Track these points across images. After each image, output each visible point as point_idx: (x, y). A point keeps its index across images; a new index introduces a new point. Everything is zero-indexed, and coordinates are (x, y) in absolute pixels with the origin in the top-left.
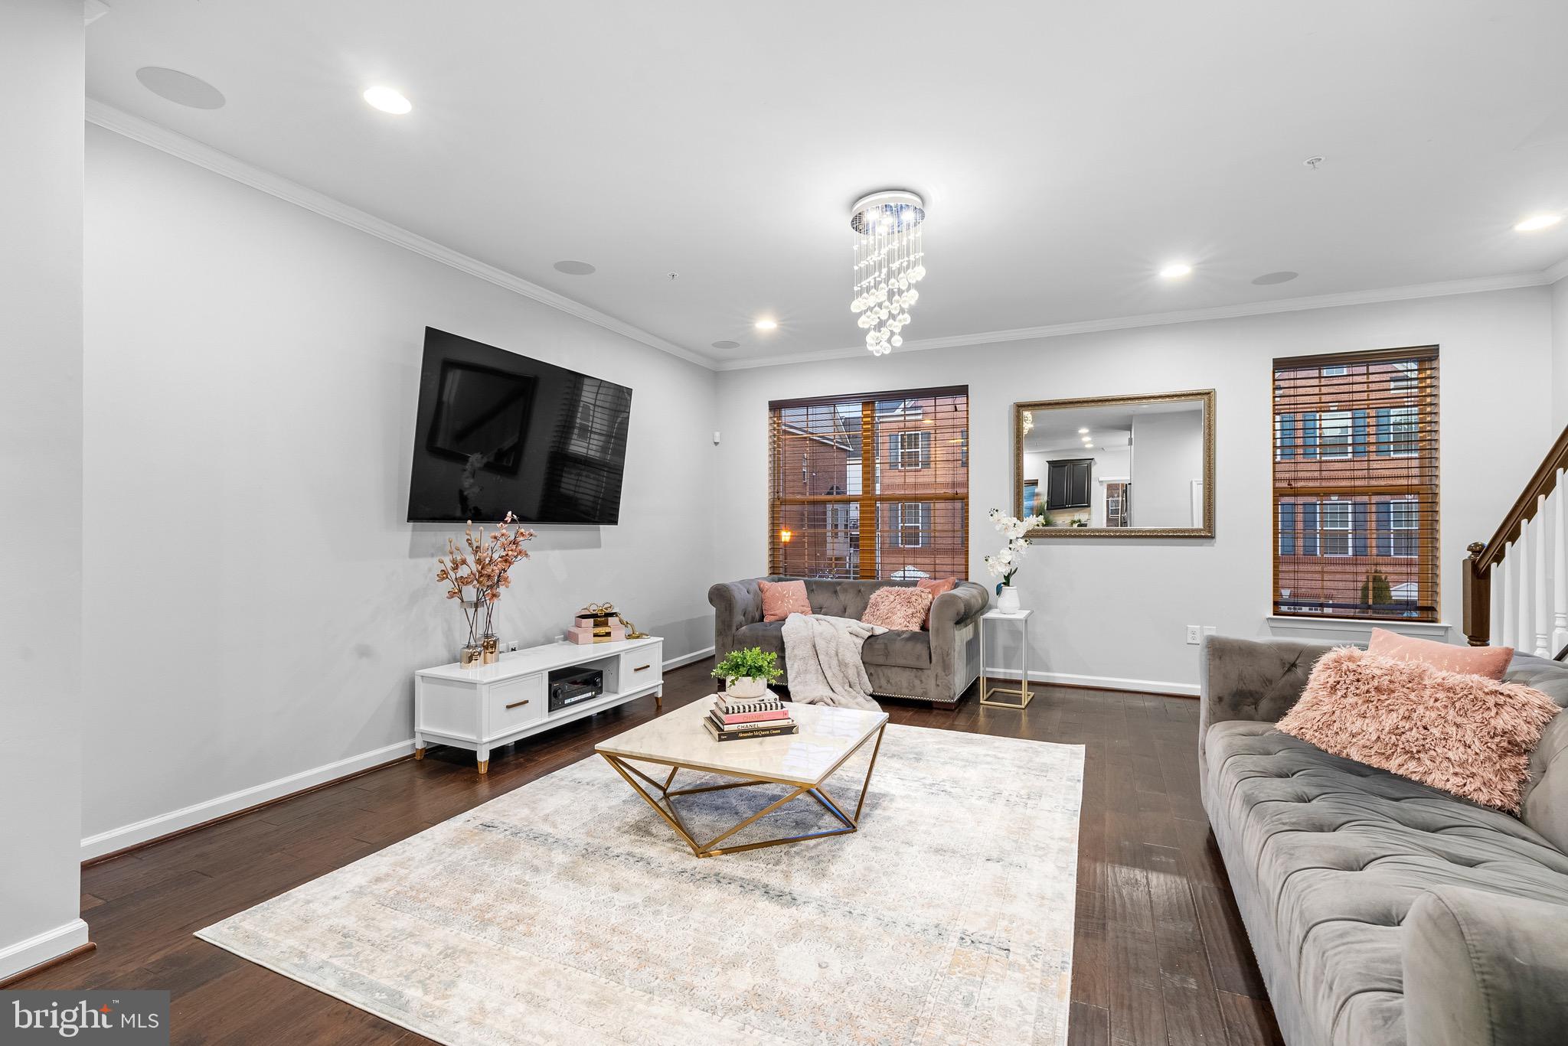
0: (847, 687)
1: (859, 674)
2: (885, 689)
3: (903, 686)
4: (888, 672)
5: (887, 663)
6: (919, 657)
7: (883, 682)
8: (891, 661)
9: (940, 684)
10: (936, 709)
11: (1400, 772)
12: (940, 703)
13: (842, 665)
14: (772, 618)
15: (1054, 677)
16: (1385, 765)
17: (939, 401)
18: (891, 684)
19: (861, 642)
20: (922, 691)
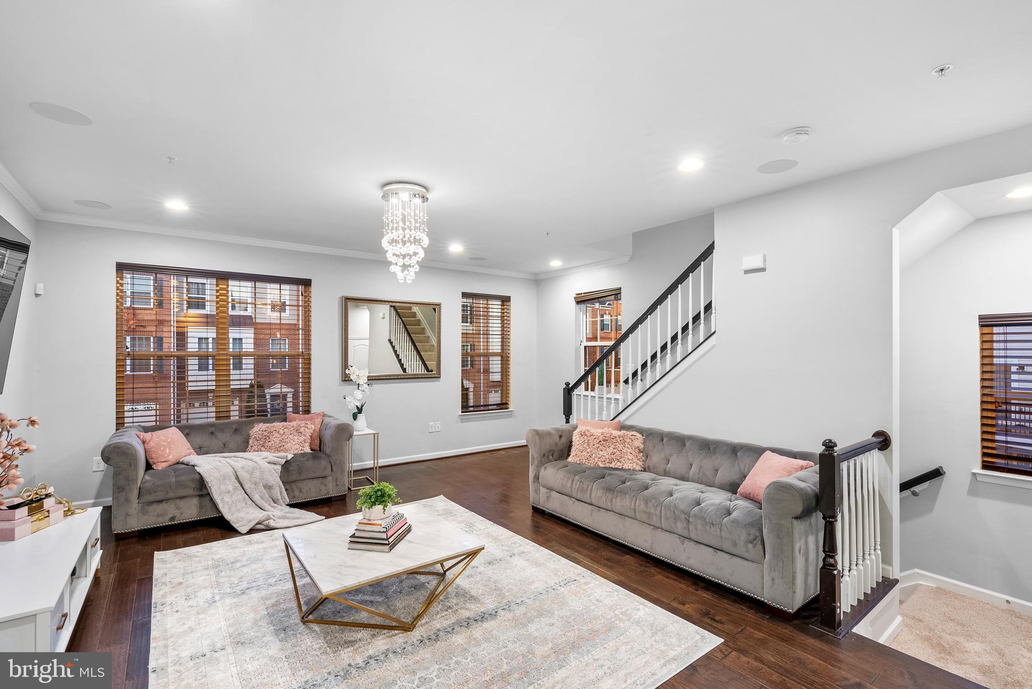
0: (272, 504)
1: (281, 492)
2: (298, 497)
3: (312, 491)
4: (301, 485)
5: (301, 478)
6: (325, 469)
7: (297, 493)
8: (304, 476)
9: (339, 484)
10: (334, 501)
11: (616, 467)
12: (338, 496)
13: (268, 487)
14: (164, 465)
15: (365, 465)
16: (611, 466)
17: (283, 287)
18: (303, 493)
19: (279, 468)
20: (326, 492)
